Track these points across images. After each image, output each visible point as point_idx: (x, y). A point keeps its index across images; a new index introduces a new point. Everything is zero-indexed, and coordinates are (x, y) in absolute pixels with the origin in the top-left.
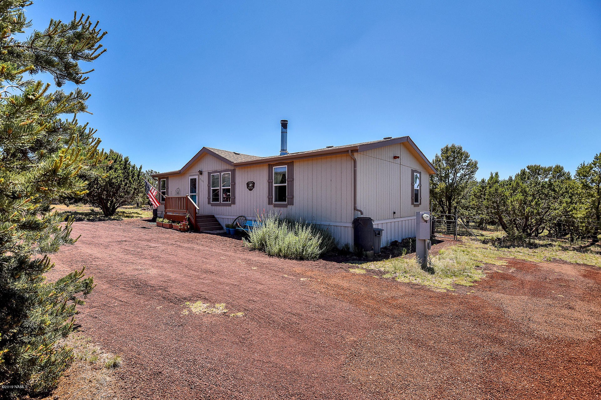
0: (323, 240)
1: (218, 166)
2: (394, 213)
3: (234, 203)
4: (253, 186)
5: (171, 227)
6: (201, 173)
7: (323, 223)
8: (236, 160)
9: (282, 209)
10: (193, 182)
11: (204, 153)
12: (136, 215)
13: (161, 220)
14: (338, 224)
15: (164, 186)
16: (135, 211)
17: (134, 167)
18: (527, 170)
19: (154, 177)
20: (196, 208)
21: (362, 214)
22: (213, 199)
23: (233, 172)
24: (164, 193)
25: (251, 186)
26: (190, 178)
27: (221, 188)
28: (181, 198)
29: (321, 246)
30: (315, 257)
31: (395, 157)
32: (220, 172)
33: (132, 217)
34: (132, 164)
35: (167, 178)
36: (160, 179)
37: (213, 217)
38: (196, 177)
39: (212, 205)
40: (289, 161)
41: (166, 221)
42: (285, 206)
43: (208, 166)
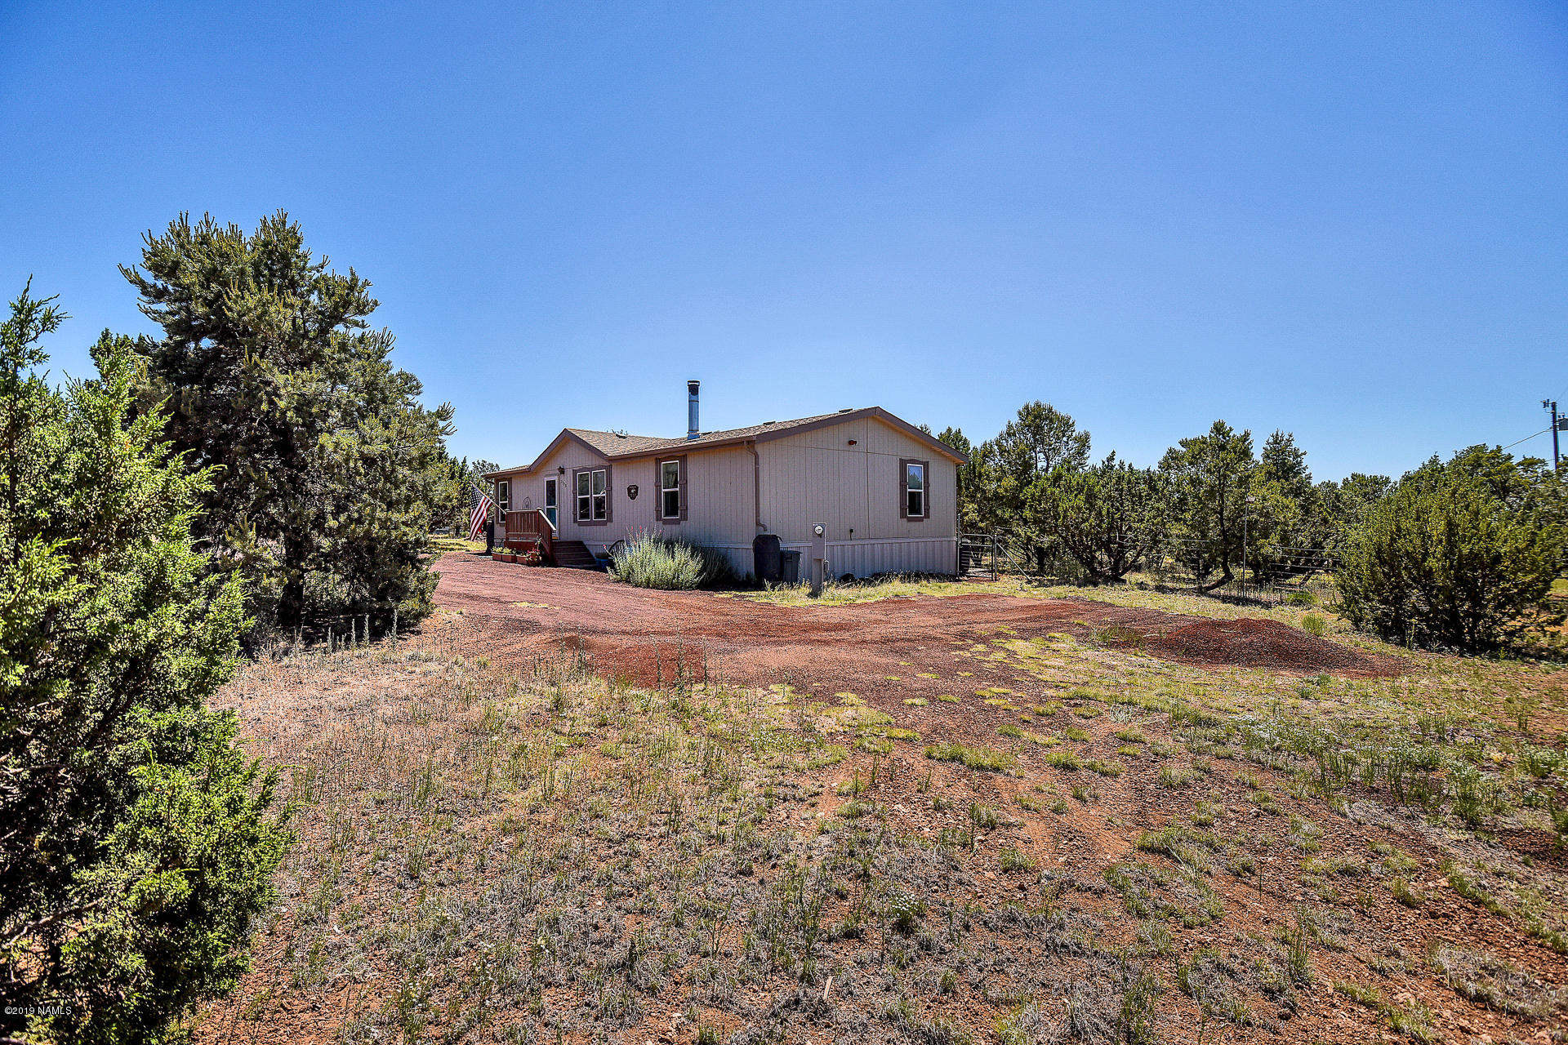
0: (704, 565)
1: (586, 460)
2: (851, 531)
3: (610, 520)
4: (636, 492)
5: (514, 560)
6: (562, 471)
7: (721, 545)
8: (611, 449)
9: (674, 526)
10: (551, 486)
11: (566, 439)
12: (457, 547)
13: (500, 549)
14: (739, 546)
15: (504, 494)
16: (454, 541)
17: (454, 463)
18: (1179, 448)
19: (487, 478)
20: (551, 529)
21: (765, 530)
22: (581, 514)
23: (609, 469)
24: (504, 506)
25: (633, 492)
26: (546, 479)
27: (592, 496)
28: (531, 513)
29: (700, 574)
30: (691, 587)
31: (852, 443)
32: (590, 470)
33: (452, 549)
34: (451, 457)
35: (510, 480)
36: (497, 481)
37: (580, 544)
38: (555, 478)
39: (580, 524)
40: (682, 454)
41: (507, 551)
42: (677, 522)
43: (573, 460)
